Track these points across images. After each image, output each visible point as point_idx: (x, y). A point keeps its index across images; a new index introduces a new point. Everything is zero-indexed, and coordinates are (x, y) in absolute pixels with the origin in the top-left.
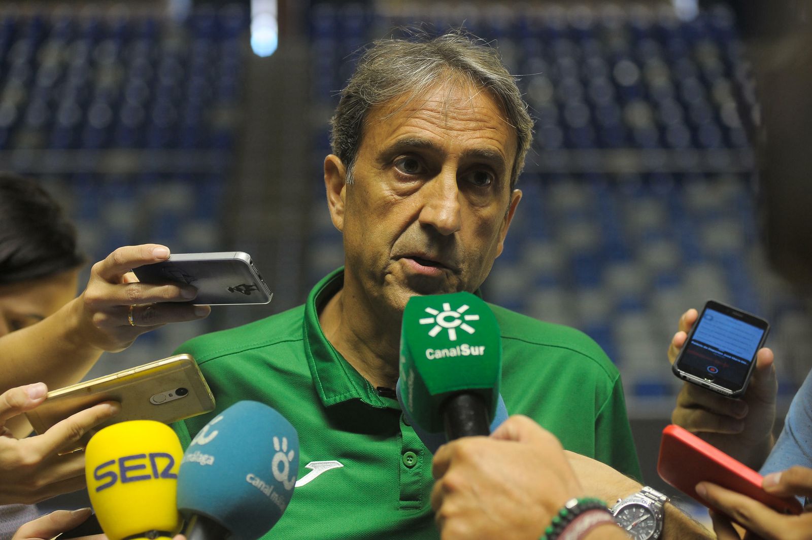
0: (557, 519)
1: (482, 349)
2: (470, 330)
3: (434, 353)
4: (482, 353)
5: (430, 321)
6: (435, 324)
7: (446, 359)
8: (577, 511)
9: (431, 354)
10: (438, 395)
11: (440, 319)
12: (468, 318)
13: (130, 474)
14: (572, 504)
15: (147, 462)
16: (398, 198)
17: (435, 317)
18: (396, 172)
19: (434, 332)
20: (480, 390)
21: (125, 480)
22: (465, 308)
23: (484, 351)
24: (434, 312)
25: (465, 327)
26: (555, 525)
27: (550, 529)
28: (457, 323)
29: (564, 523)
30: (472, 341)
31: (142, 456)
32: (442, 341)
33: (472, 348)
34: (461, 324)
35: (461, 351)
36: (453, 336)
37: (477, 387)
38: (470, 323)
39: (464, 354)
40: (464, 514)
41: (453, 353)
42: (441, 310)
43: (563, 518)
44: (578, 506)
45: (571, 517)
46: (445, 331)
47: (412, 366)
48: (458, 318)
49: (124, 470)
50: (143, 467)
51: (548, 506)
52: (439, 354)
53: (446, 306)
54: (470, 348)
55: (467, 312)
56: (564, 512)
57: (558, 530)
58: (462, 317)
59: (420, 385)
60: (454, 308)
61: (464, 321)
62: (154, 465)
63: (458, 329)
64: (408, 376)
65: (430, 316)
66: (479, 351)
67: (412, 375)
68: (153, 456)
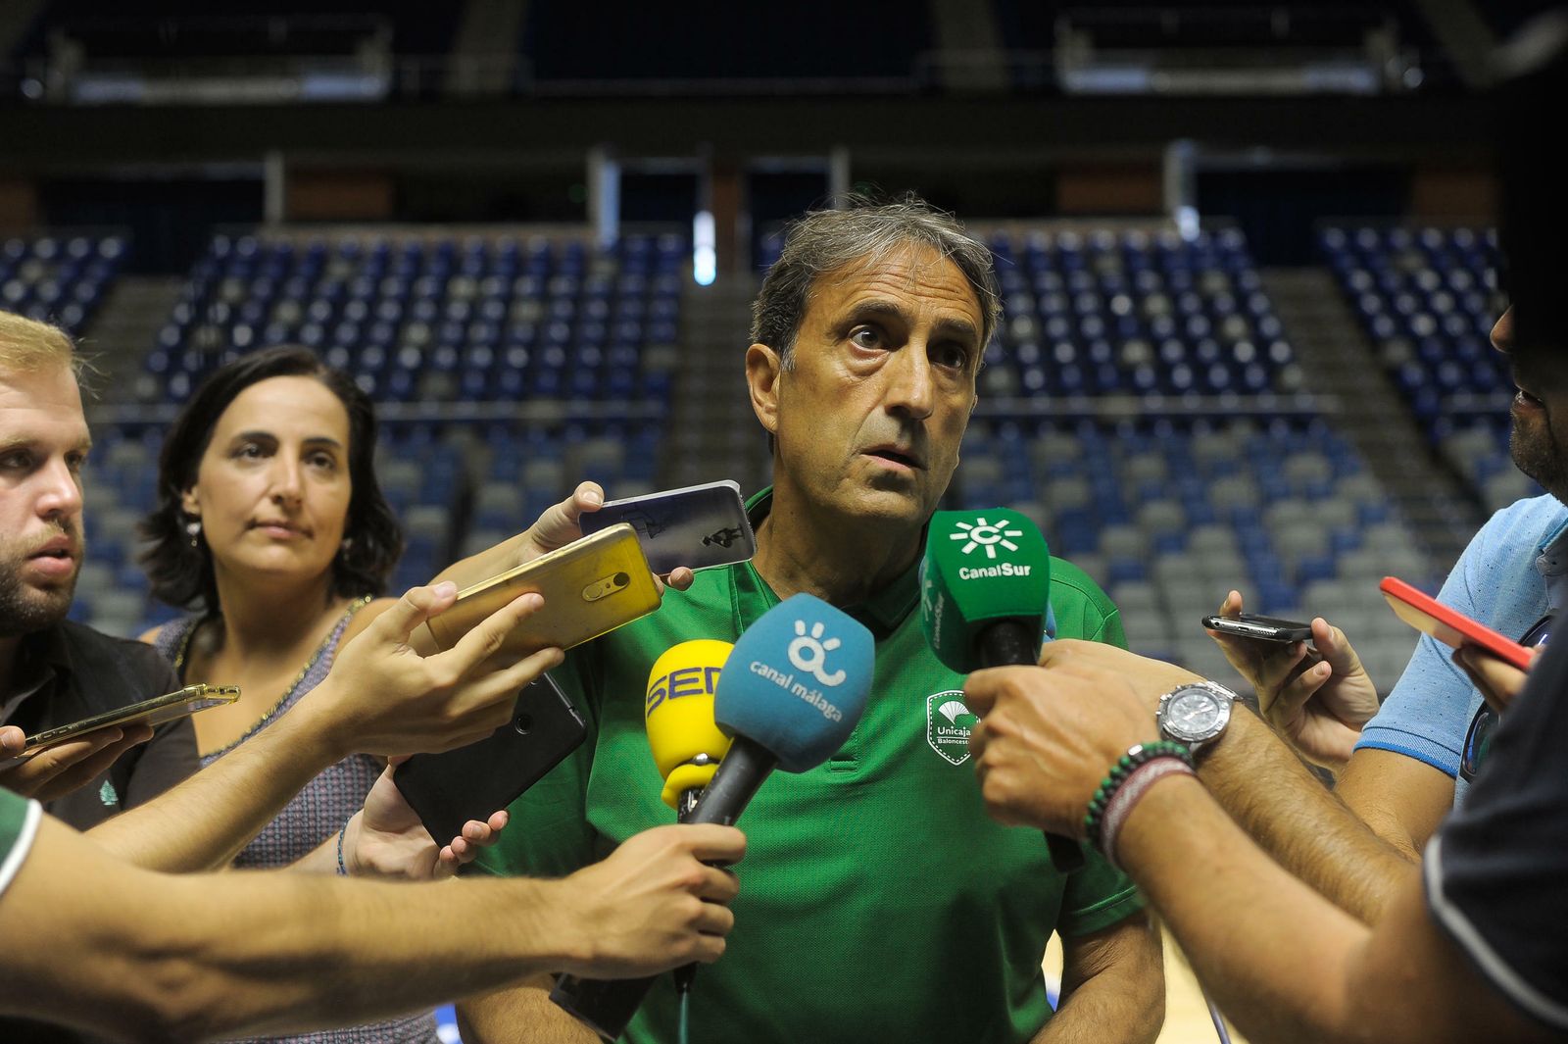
0: (1116, 769)
1: (1027, 568)
2: (1013, 547)
3: (969, 573)
4: (1027, 574)
5: (964, 536)
6: (969, 539)
7: (984, 579)
8: (1141, 759)
9: (965, 573)
10: (976, 622)
11: (975, 534)
12: (1008, 533)
13: (678, 689)
14: (1135, 750)
15: (701, 676)
16: (855, 379)
17: (969, 532)
18: (851, 346)
19: (968, 549)
20: (1025, 617)
21: (673, 695)
22: (1004, 523)
23: (1030, 571)
24: (968, 527)
25: (1005, 543)
26: (1114, 776)
27: (1108, 781)
28: (996, 539)
29: (1125, 774)
30: (1015, 559)
31: (698, 670)
32: (979, 558)
33: (1016, 568)
34: (1001, 540)
35: (1002, 570)
36: (991, 553)
37: (1021, 613)
38: (1011, 539)
39: (1005, 573)
40: (1009, 765)
41: (993, 572)
42: (976, 525)
43: (1124, 767)
44: (1144, 753)
45: (1133, 766)
46: (981, 548)
47: (941, 586)
48: (997, 534)
49: (673, 683)
50: (696, 680)
51: (1108, 753)
52: (975, 574)
53: (981, 521)
54: (1012, 567)
55: (1006, 528)
56: (1126, 760)
57: (1118, 782)
58: (1001, 532)
59: (951, 609)
60: (991, 523)
61: (1004, 537)
62: (709, 680)
63: (997, 546)
64: (934, 602)
65: (963, 531)
66: (1024, 571)
67: (941, 599)
68: (709, 671)
